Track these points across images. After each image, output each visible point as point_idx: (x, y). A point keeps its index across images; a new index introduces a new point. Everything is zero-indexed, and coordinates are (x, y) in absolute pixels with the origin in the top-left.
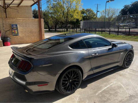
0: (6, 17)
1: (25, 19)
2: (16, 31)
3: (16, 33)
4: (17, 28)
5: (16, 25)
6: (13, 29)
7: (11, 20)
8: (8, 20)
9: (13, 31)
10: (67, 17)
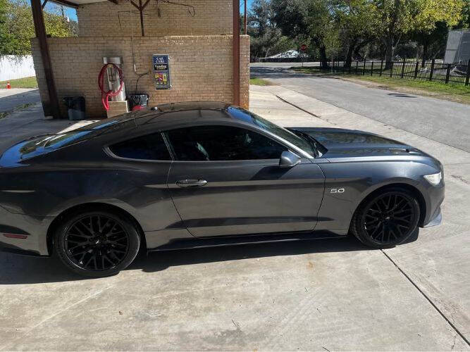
0: (143, 35)
1: (191, 39)
2: (165, 75)
3: (165, 80)
4: (167, 65)
5: (165, 58)
6: (156, 69)
7: (155, 42)
8: (147, 44)
9: (157, 76)
10: (394, 16)
